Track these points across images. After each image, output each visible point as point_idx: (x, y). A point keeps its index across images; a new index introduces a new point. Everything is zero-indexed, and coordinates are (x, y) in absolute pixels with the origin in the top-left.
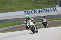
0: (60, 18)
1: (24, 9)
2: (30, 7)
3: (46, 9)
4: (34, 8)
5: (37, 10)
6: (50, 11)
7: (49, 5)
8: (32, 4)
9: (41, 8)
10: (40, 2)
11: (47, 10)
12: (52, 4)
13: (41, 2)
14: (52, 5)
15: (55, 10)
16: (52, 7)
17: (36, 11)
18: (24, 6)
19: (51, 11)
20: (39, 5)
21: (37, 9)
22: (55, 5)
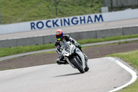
0: (110, 38)
2: (43, 14)
3: (78, 17)
4: (52, 16)
5: (59, 19)
6: (88, 21)
7: (86, 7)
8: (48, 7)
9: (69, 16)
12: (92, 6)
14: (93, 8)
15: (99, 20)
16: (93, 13)
17: (57, 21)
18: (30, 12)
19: (90, 22)
20: (64, 8)
21: (60, 16)
22: (100, 7)
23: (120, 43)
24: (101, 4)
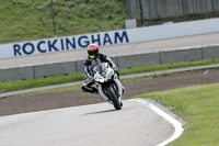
1: (13, 36)
2: (32, 31)
3: (89, 36)
4: (48, 34)
5: (59, 39)
6: (105, 42)
7: (101, 19)
8: (41, 19)
9: (74, 34)
10: (67, 9)
11: (96, 38)
12: (110, 18)
13: (74, 9)
14: (111, 22)
15: (121, 40)
16: (113, 29)
17: (55, 41)
18: (13, 28)
19: (108, 44)
20: (68, 21)
21: (60, 34)
22: (124, 19)
23: (155, 77)
24: (125, 16)
